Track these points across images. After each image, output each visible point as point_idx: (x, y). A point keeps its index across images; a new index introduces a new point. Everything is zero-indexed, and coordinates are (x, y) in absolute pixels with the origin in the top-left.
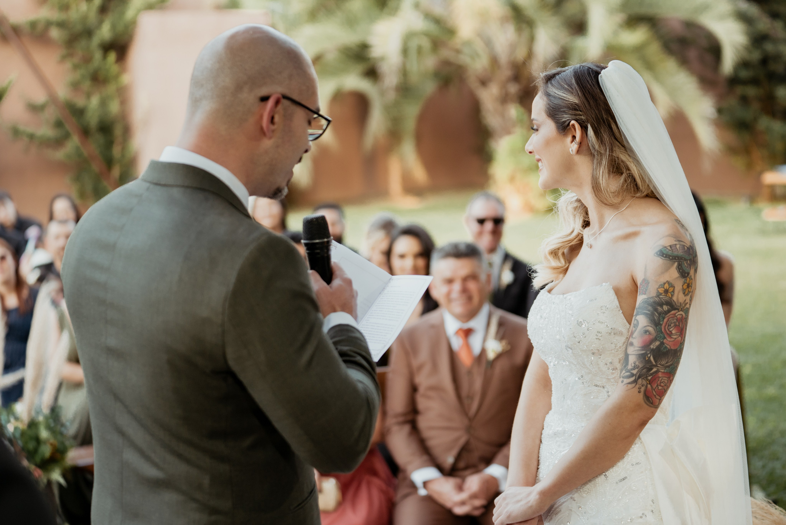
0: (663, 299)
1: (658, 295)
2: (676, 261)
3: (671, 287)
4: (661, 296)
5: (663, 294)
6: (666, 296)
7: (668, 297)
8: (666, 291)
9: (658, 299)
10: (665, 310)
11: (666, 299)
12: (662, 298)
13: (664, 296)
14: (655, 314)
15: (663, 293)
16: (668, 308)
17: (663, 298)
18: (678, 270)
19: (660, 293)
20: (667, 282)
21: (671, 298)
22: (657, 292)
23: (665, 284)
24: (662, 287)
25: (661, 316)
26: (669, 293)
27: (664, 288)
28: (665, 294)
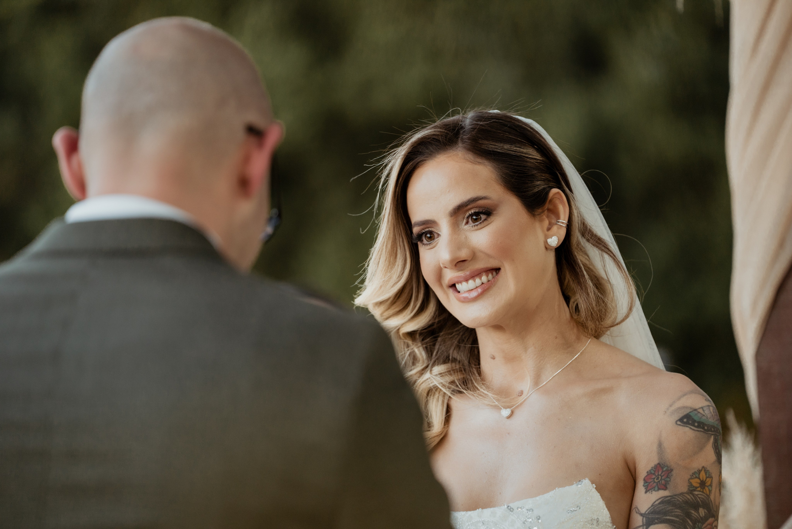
0: (699, 498)
1: (692, 490)
2: (713, 434)
3: (708, 477)
4: (696, 493)
5: (699, 489)
6: (703, 492)
7: (704, 493)
8: (703, 484)
9: (691, 498)
10: (701, 516)
11: (703, 497)
12: (697, 495)
13: (700, 493)
14: (688, 522)
15: (698, 487)
16: (705, 512)
17: (699, 496)
18: (715, 449)
19: (694, 487)
20: (703, 470)
21: (708, 496)
22: (689, 486)
23: (700, 471)
24: (696, 477)
25: (696, 526)
26: (707, 488)
27: (699, 478)
28: (701, 489)
